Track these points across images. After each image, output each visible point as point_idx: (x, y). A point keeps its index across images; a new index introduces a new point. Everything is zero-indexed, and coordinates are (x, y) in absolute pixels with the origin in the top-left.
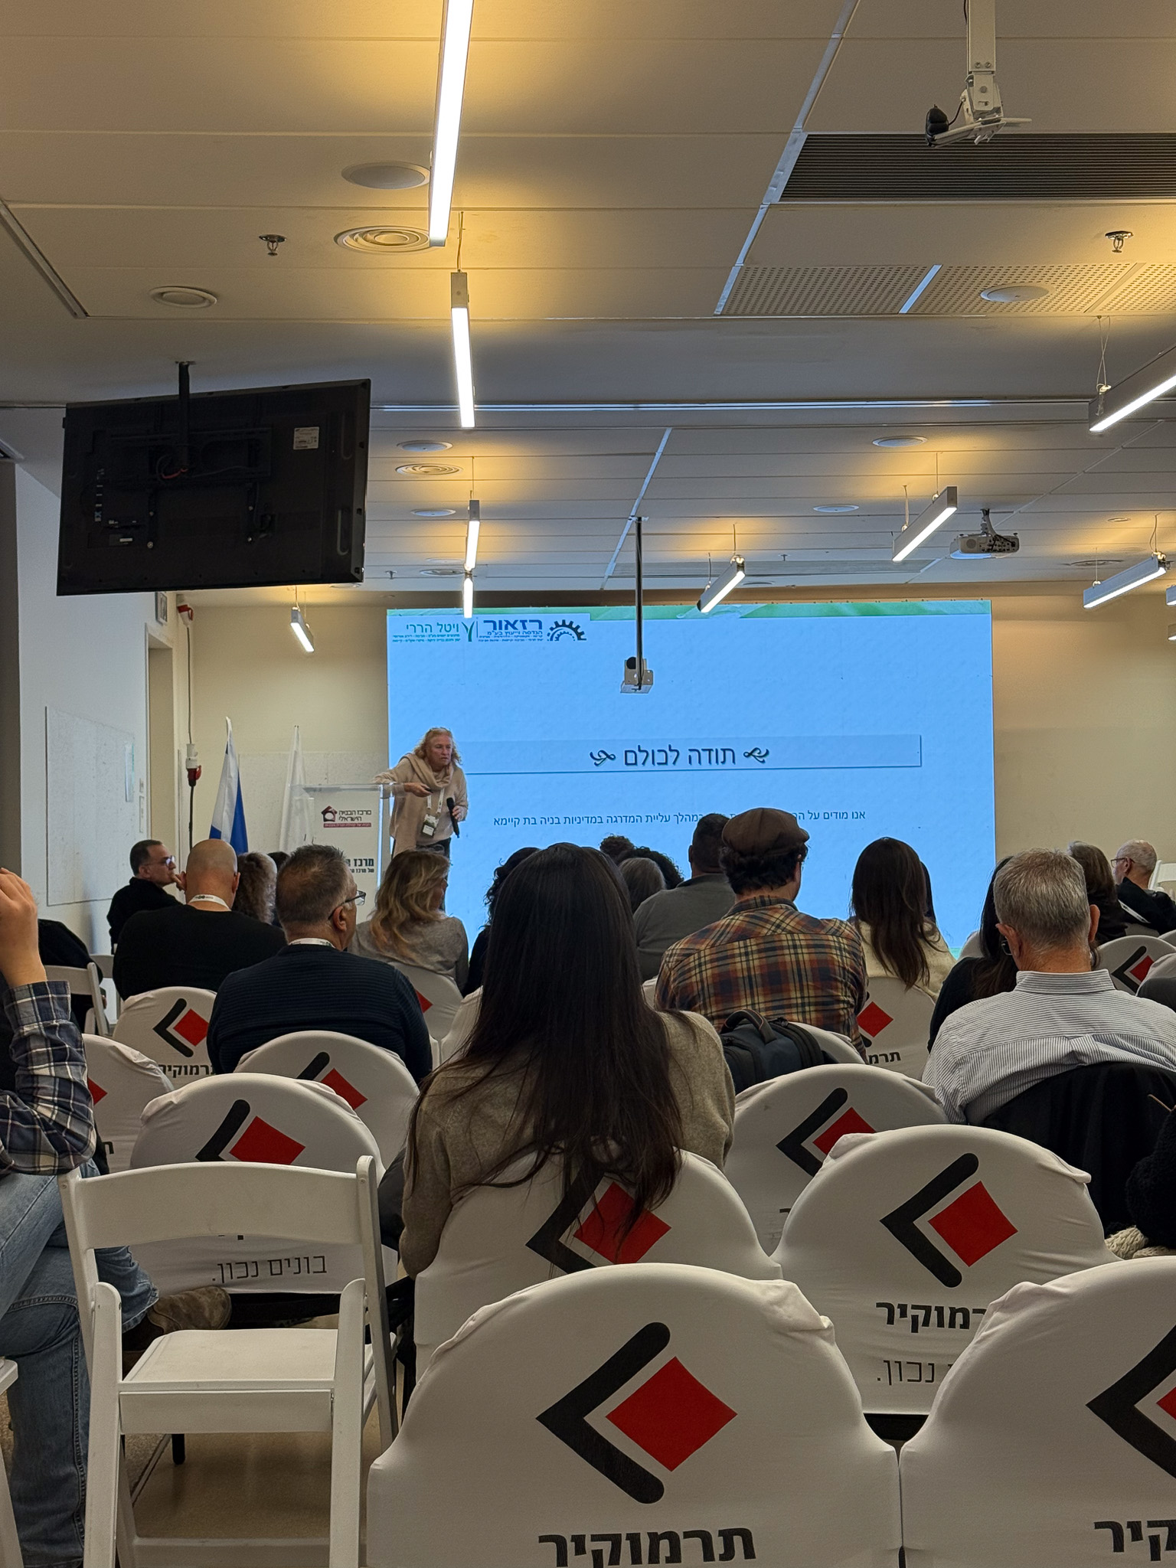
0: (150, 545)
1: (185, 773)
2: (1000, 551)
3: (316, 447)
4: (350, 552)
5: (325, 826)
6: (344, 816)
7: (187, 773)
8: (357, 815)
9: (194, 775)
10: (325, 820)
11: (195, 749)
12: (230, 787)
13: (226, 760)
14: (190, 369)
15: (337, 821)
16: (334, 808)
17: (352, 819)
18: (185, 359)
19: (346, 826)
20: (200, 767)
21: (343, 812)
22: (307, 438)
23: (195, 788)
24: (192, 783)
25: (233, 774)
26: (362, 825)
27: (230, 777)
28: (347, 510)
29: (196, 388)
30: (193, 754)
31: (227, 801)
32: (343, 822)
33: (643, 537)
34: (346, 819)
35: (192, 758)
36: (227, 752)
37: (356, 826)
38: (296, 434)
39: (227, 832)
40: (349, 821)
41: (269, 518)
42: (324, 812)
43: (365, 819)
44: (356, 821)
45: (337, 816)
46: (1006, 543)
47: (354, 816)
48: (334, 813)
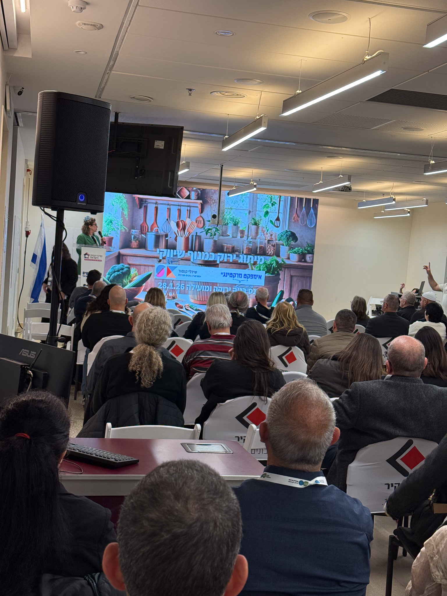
2: (345, 191)
3: (163, 148)
4: (173, 187)
5: (85, 260)
6: (92, 256)
7: (25, 232)
8: (97, 257)
9: (28, 234)
10: (85, 257)
11: (29, 224)
12: (41, 239)
13: (41, 229)
14: (120, 115)
15: (90, 258)
17: (95, 258)
19: (92, 260)
20: (30, 231)
21: (92, 255)
22: (160, 144)
23: (28, 238)
24: (27, 236)
25: (43, 235)
26: (99, 261)
27: (42, 236)
28: (173, 172)
29: (121, 120)
30: (28, 225)
31: (40, 245)
32: (92, 259)
33: (223, 171)
34: (93, 258)
35: (28, 227)
36: (41, 226)
37: (96, 260)
38: (156, 143)
39: (39, 255)
40: (94, 259)
41: (143, 171)
42: (85, 255)
43: (100, 258)
44: (96, 259)
45: (90, 256)
46: (347, 189)
47: (96, 257)
48: (89, 255)
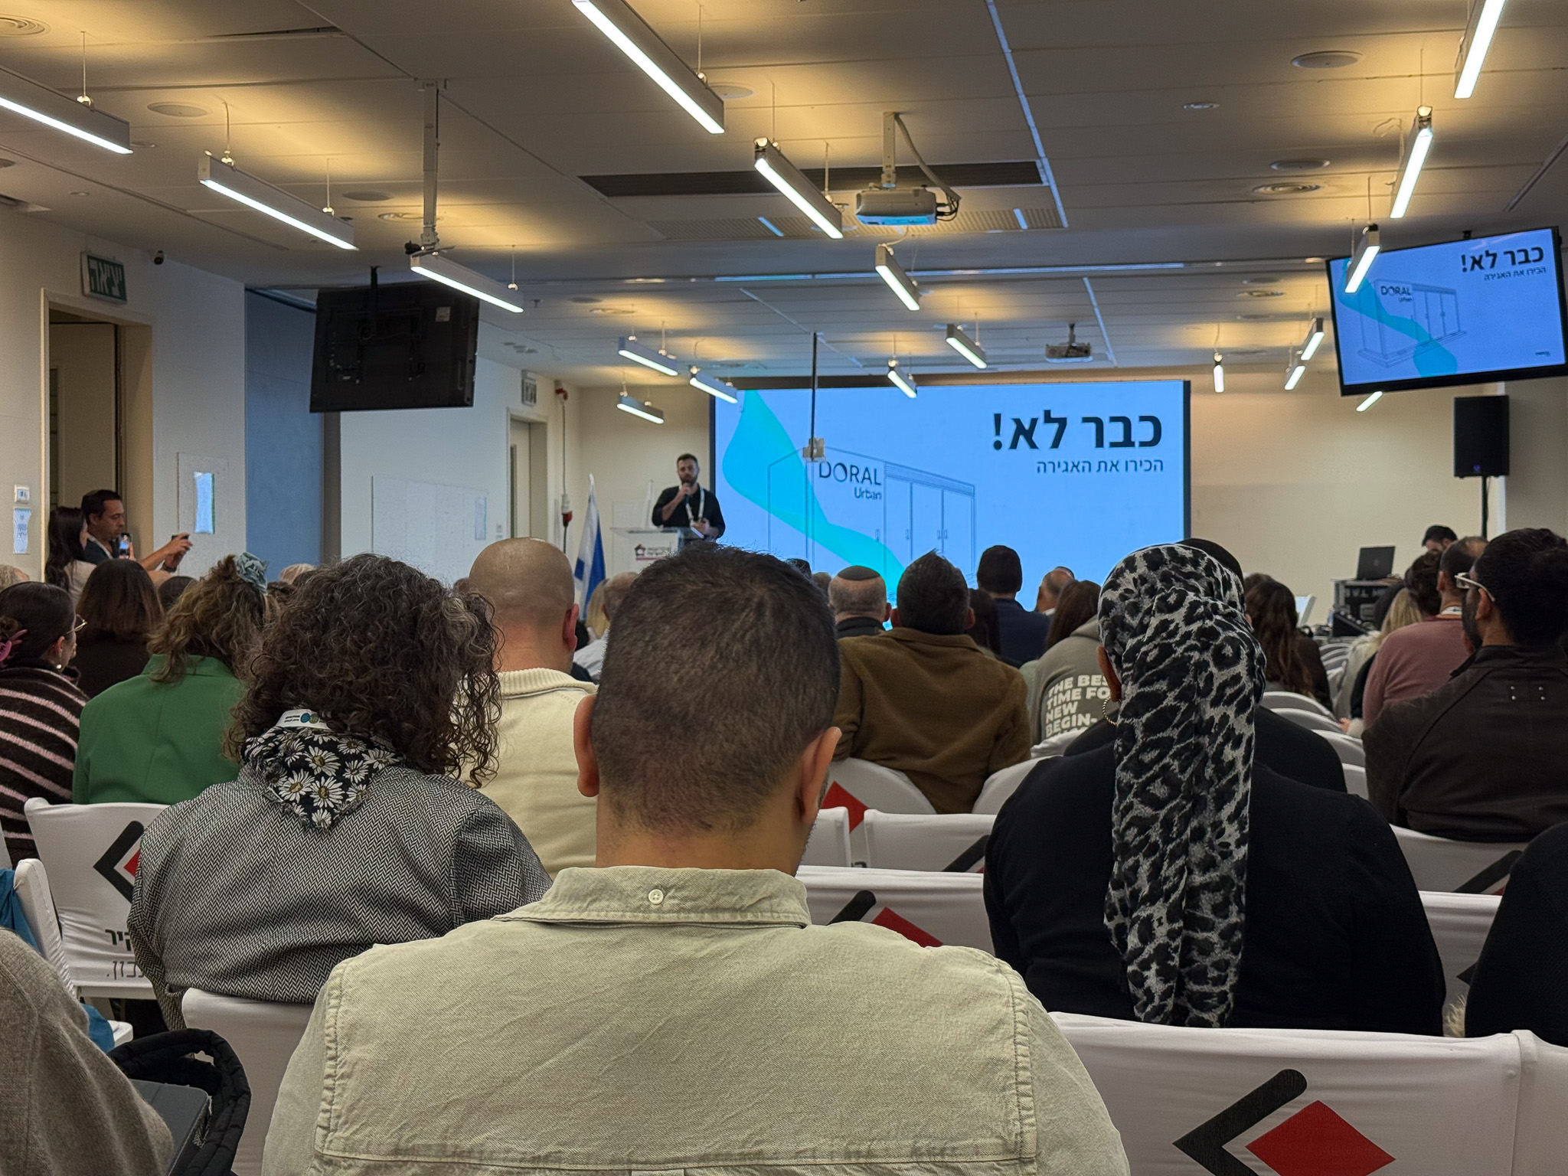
0: (358, 381)
1: (561, 518)
4: (467, 386)
5: (638, 559)
6: (651, 551)
7: (562, 516)
8: (660, 551)
10: (637, 554)
11: (568, 499)
12: (591, 528)
13: (589, 508)
14: (378, 271)
15: (646, 556)
16: (643, 545)
18: (374, 266)
20: (572, 511)
21: (650, 549)
23: (568, 528)
24: (566, 524)
25: (595, 515)
27: (593, 518)
28: (464, 361)
29: (382, 280)
30: (566, 502)
31: (589, 539)
32: (650, 556)
34: (651, 554)
35: (566, 505)
36: (590, 501)
38: (438, 311)
39: (589, 561)
41: (421, 365)
42: (637, 549)
45: (646, 551)
47: (658, 552)
48: (644, 549)
